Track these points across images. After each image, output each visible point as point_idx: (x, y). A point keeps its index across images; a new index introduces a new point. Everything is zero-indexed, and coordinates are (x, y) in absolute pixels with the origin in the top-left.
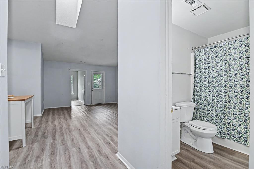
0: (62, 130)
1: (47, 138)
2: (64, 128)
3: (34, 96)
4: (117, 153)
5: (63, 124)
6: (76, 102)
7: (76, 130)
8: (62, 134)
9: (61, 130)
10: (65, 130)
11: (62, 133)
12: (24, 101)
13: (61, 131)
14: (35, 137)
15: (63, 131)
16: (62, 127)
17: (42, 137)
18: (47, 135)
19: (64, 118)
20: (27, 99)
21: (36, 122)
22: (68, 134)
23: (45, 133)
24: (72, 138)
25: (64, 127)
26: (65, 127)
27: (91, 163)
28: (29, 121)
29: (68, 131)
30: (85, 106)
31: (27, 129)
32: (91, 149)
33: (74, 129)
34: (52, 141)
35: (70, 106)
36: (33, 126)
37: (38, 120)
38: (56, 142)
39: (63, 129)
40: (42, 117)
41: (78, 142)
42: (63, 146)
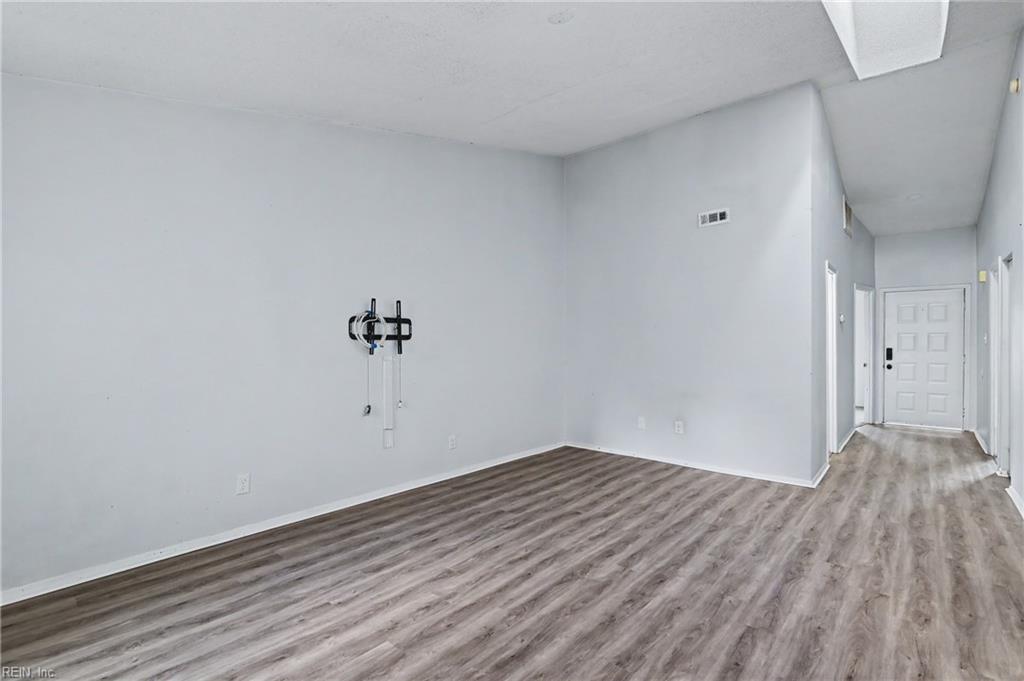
0: (915, 600)
2: (902, 608)
5: (898, 650)
7: (844, 565)
8: (923, 578)
9: (922, 602)
10: (898, 592)
11: (917, 581)
13: (922, 597)
15: (912, 587)
16: (909, 619)
22: (894, 565)
24: (886, 544)
25: (900, 615)
26: (895, 613)
29: (886, 575)
33: (853, 572)
39: (908, 605)
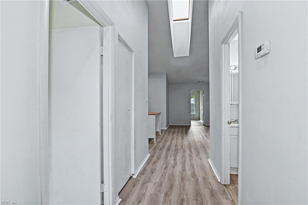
1: (167, 142)
3: (161, 113)
4: (208, 159)
6: (197, 122)
12: (155, 115)
14: (161, 140)
17: (164, 141)
18: (168, 141)
19: (181, 133)
20: (157, 114)
21: (162, 133)
23: (166, 139)
27: (188, 158)
28: (158, 130)
30: (204, 126)
31: (157, 136)
32: (192, 153)
34: (169, 144)
35: (189, 125)
36: (160, 135)
37: (164, 132)
38: (172, 145)
40: (167, 130)
41: (185, 148)
42: (175, 148)
